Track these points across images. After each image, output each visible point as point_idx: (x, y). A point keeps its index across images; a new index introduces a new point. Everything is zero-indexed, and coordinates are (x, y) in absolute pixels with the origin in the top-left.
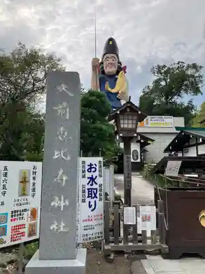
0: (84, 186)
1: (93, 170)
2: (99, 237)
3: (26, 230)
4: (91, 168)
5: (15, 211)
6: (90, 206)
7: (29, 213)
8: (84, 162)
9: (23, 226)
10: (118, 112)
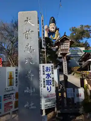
0: (44, 79)
1: (49, 70)
2: (53, 106)
3: (13, 105)
4: (47, 70)
5: (6, 95)
6: (48, 90)
7: (14, 95)
8: (43, 66)
9: (11, 103)
10: (59, 41)
